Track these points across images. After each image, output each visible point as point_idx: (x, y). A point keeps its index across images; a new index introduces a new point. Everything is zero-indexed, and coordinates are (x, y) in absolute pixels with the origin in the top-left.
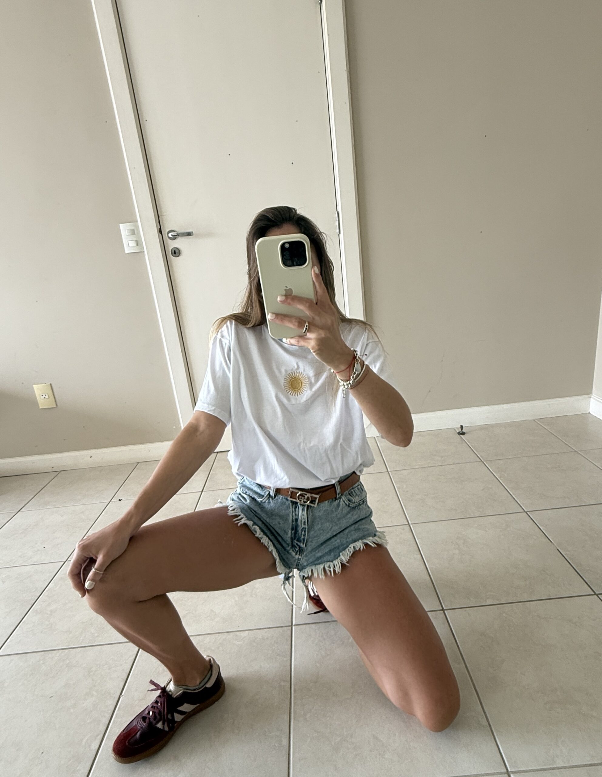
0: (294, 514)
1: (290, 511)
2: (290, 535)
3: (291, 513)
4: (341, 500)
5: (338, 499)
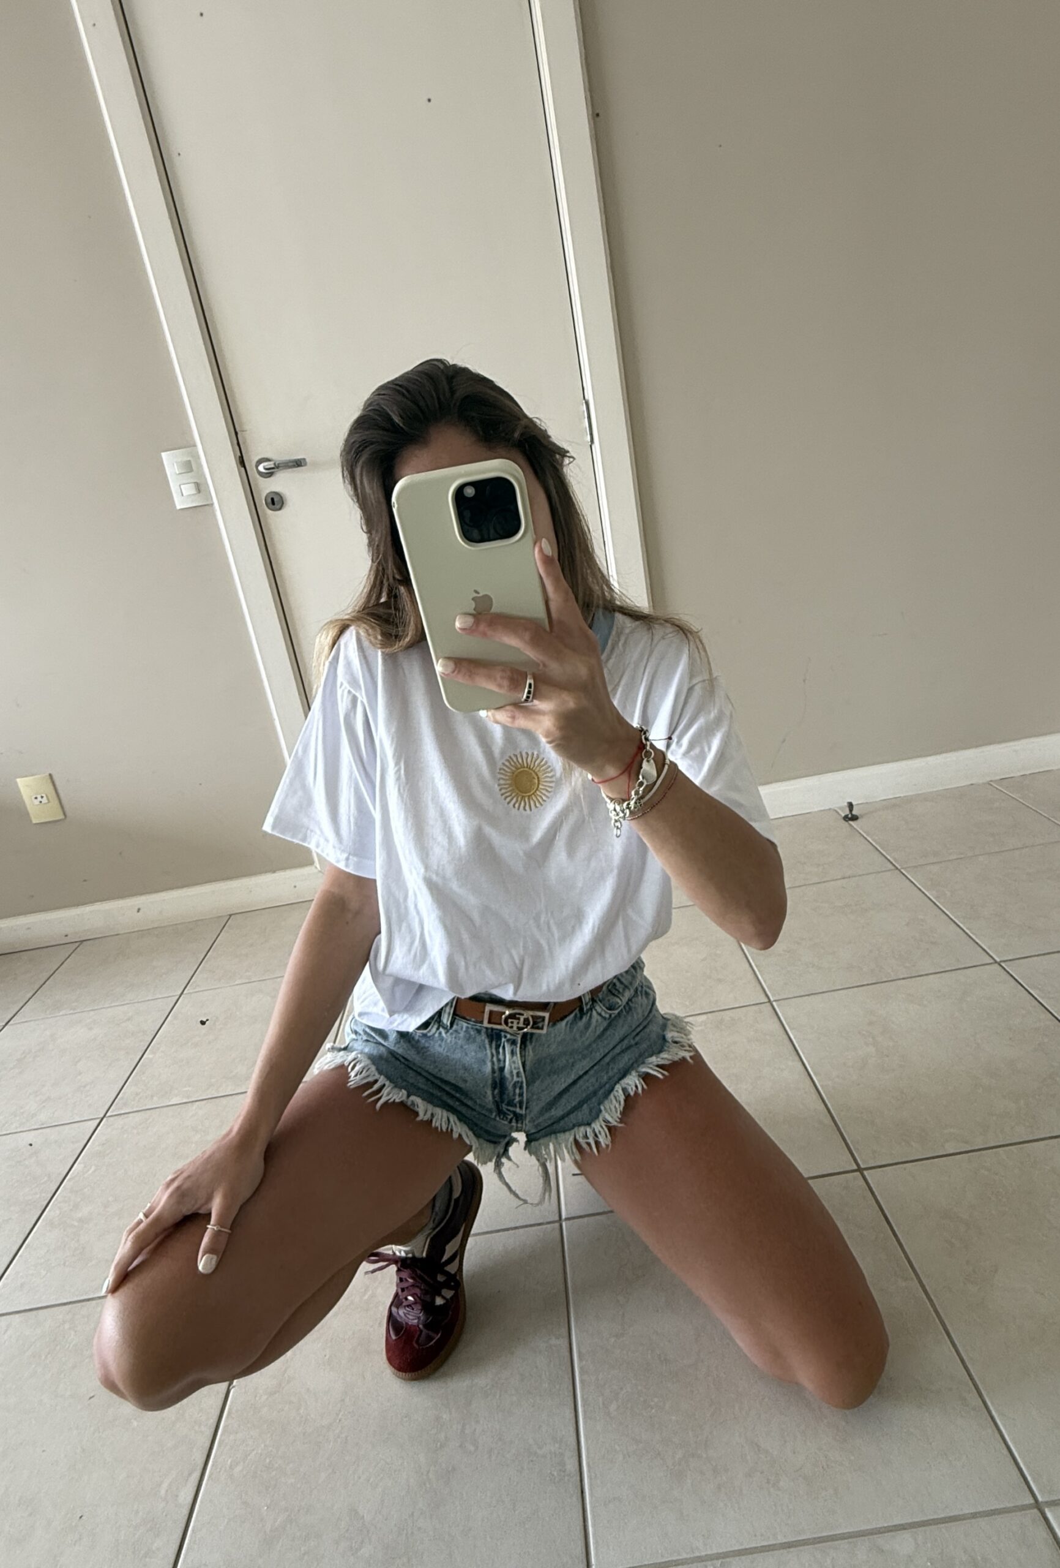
4: (594, 1012)
5: (587, 1013)
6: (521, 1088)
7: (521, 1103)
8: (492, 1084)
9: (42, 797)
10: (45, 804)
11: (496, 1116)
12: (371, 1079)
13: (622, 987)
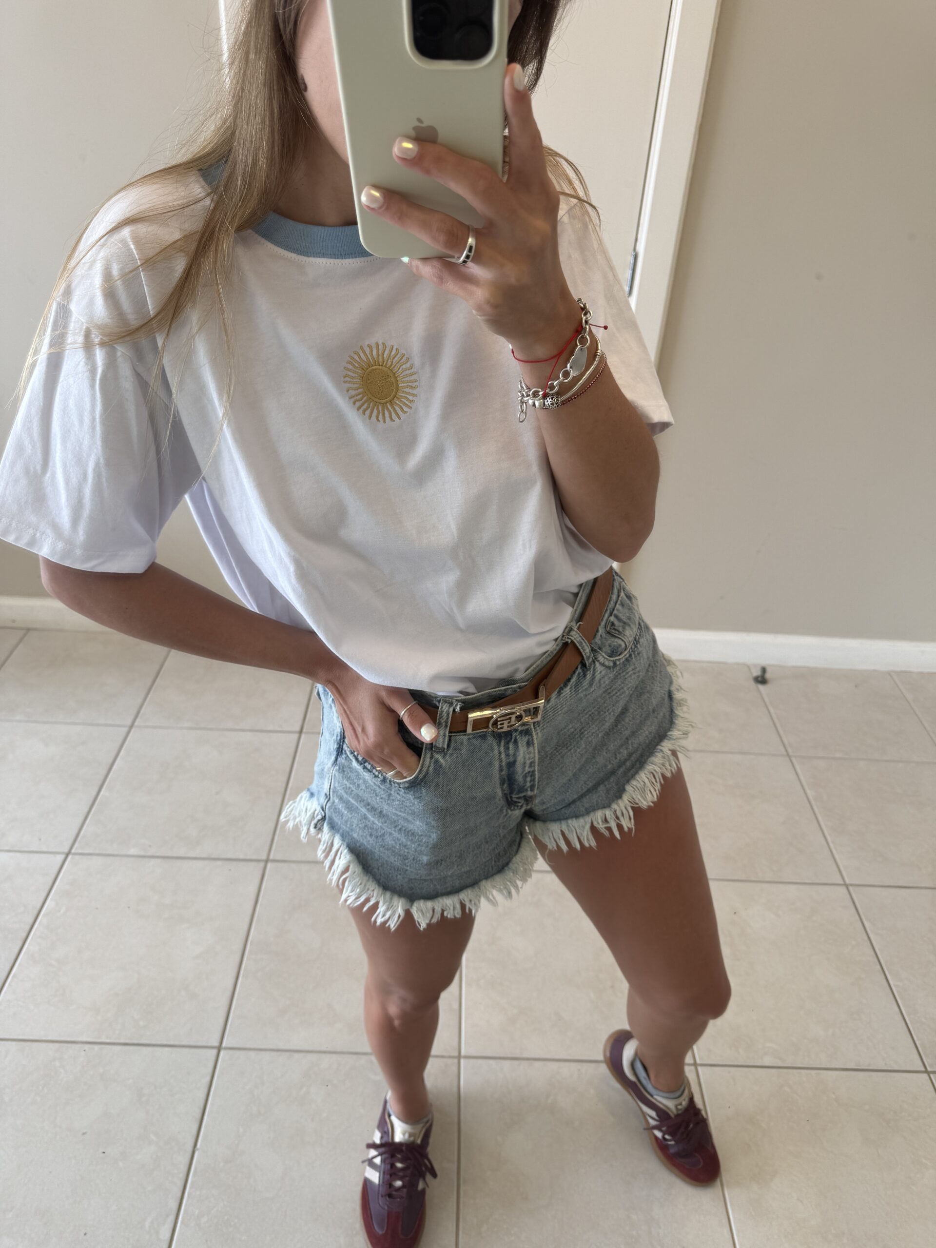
5: (590, 667)
6: (533, 774)
7: (533, 785)
13: (621, 624)
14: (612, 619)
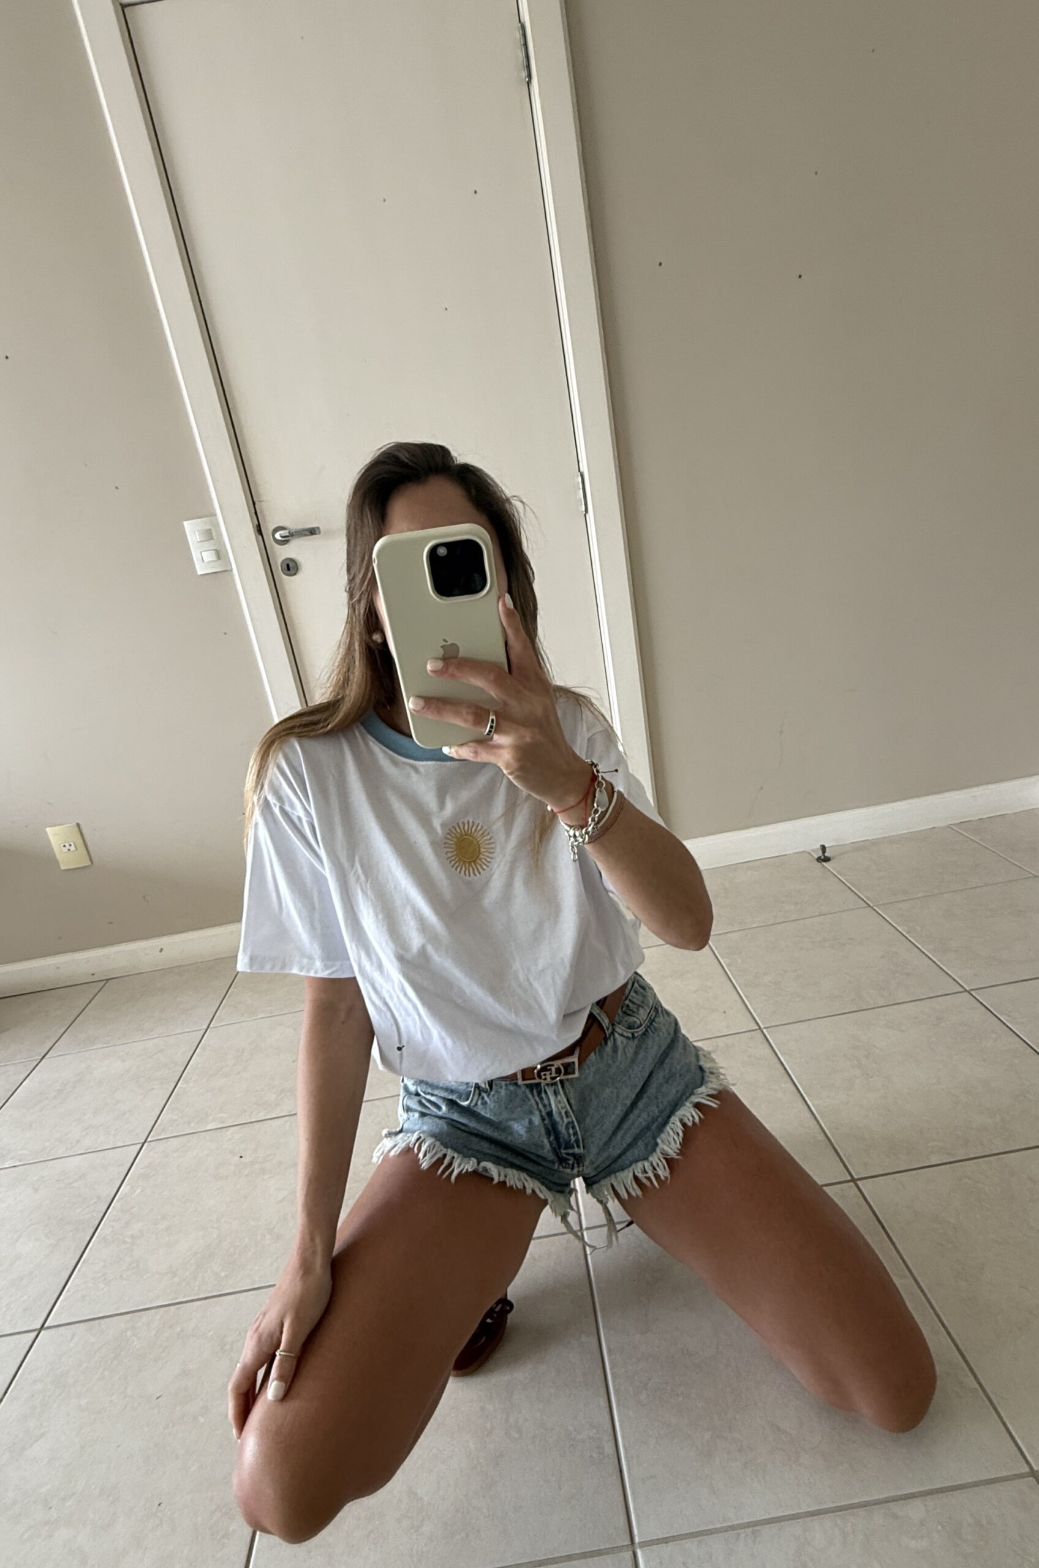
0: (541, 1106)
1: (531, 1104)
2: (548, 1146)
3: (535, 1107)
4: (617, 1035)
5: (610, 1037)
6: (573, 1128)
7: (577, 1141)
8: (546, 1132)
9: (70, 845)
10: (74, 851)
11: (558, 1167)
12: (439, 1155)
13: (635, 1006)
14: (627, 1002)
